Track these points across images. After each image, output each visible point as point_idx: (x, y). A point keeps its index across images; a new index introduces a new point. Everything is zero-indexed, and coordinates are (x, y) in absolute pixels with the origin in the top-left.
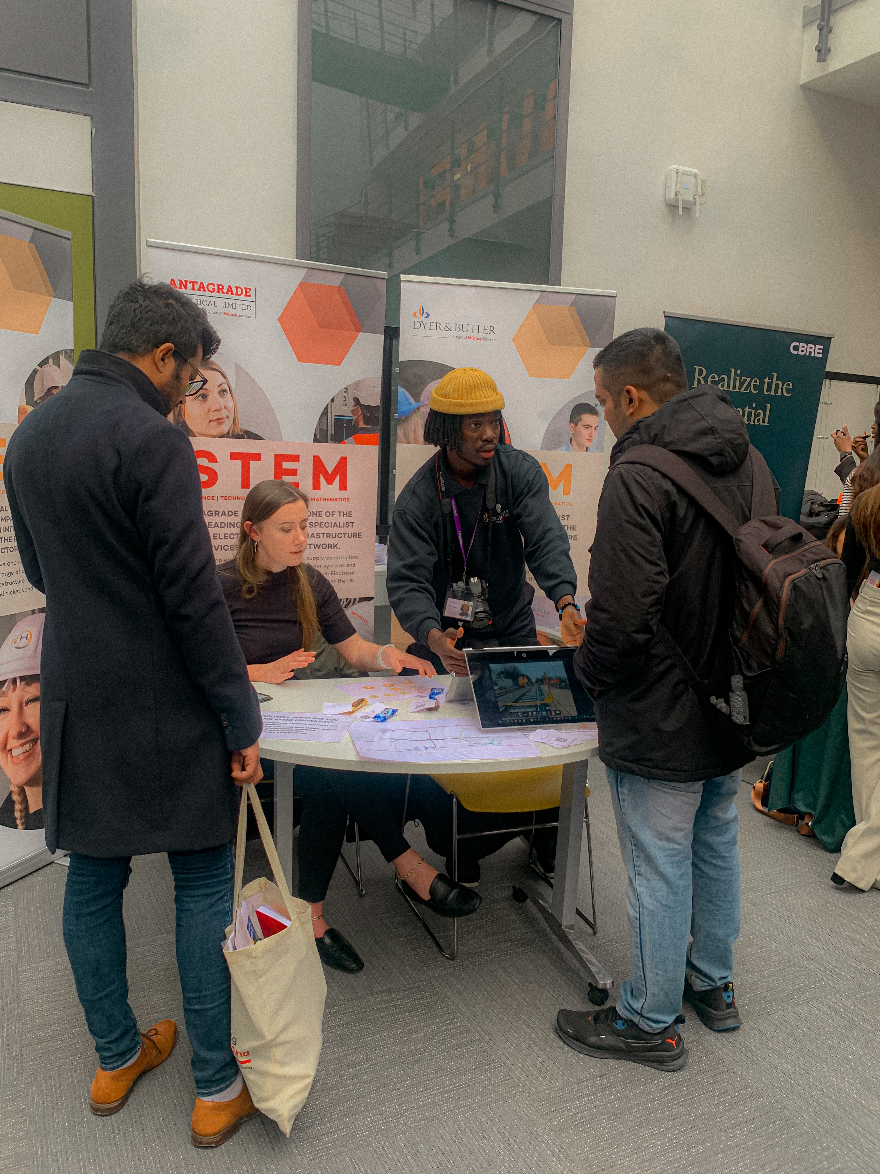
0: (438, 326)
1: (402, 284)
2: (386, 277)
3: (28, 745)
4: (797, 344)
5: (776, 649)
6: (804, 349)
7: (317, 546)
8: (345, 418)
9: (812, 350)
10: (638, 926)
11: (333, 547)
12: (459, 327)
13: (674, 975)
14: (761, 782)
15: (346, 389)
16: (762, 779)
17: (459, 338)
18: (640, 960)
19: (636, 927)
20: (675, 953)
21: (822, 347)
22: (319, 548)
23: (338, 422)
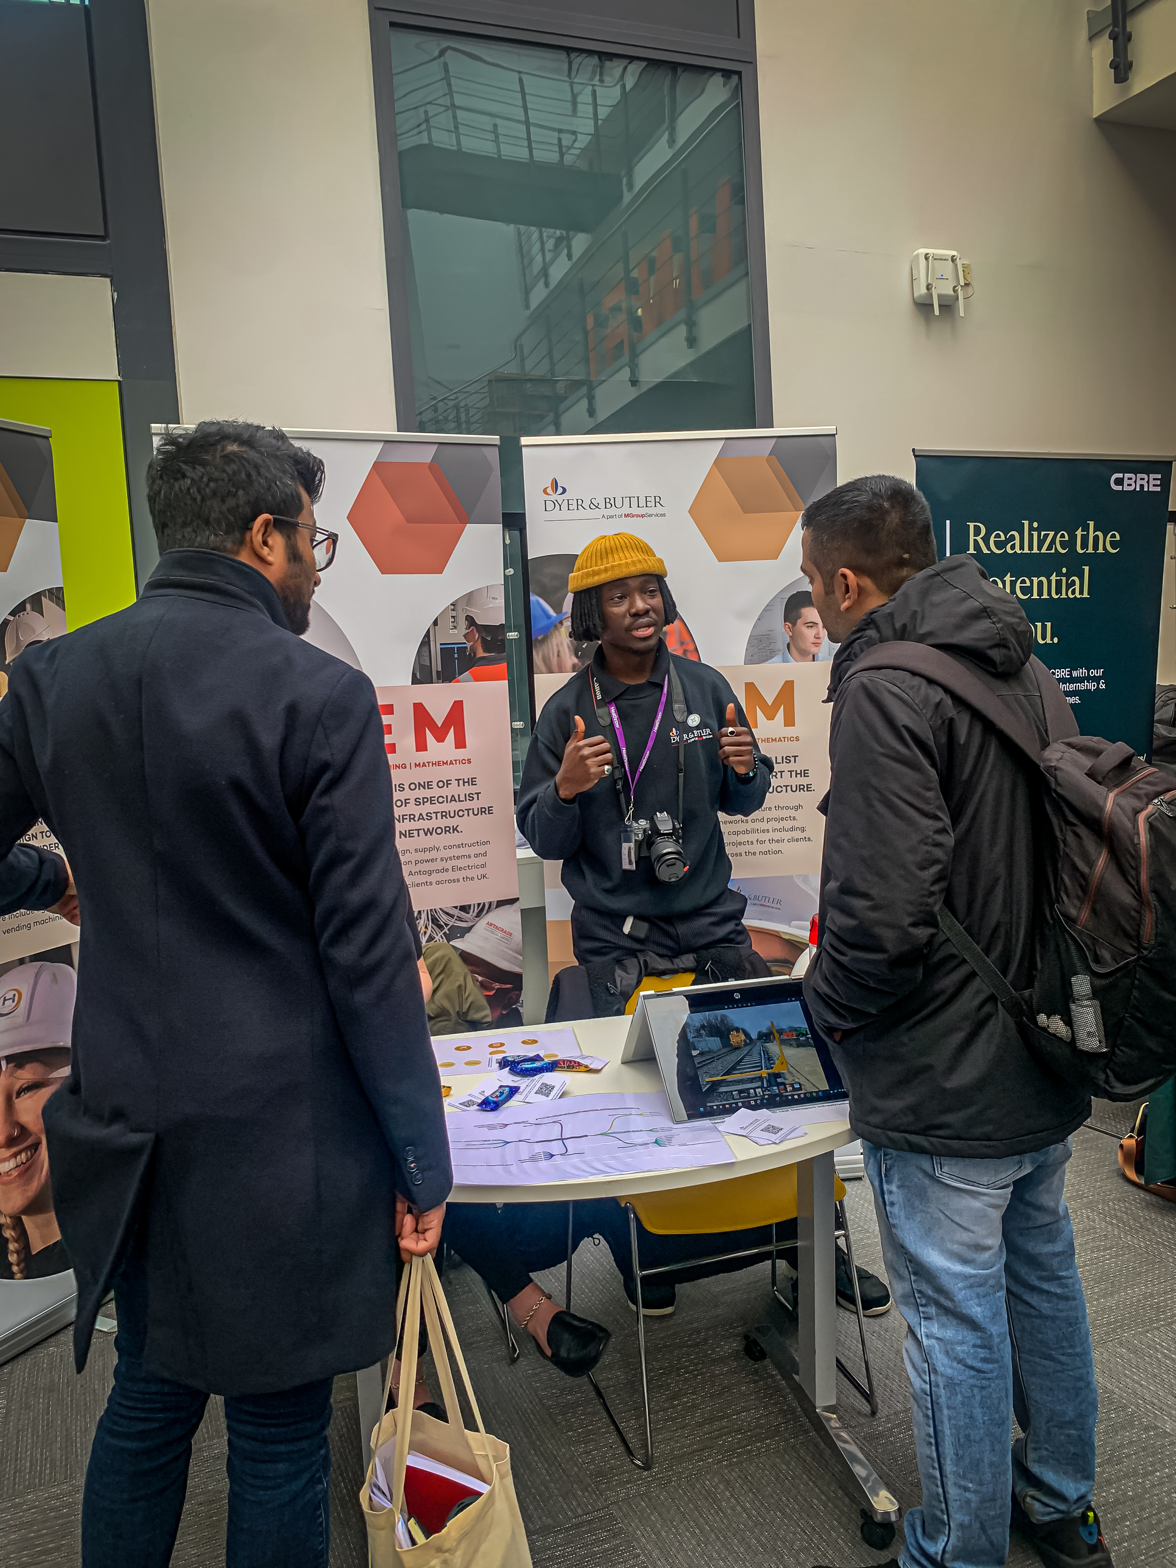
0: (580, 504)
1: (524, 449)
2: (498, 443)
3: (23, 1155)
4: (1121, 475)
5: (1139, 924)
6: (1132, 482)
7: (429, 832)
8: (456, 646)
9: (1144, 483)
10: (930, 1406)
11: (451, 831)
12: (609, 502)
13: (994, 1489)
14: (1131, 1137)
15: (453, 605)
16: (1132, 1131)
17: (612, 517)
18: (936, 1465)
19: (927, 1408)
20: (994, 1450)
21: (1159, 476)
22: (431, 834)
23: (447, 652)
